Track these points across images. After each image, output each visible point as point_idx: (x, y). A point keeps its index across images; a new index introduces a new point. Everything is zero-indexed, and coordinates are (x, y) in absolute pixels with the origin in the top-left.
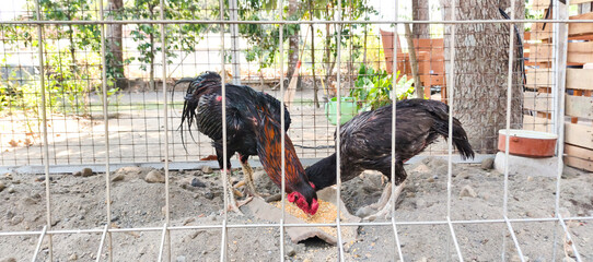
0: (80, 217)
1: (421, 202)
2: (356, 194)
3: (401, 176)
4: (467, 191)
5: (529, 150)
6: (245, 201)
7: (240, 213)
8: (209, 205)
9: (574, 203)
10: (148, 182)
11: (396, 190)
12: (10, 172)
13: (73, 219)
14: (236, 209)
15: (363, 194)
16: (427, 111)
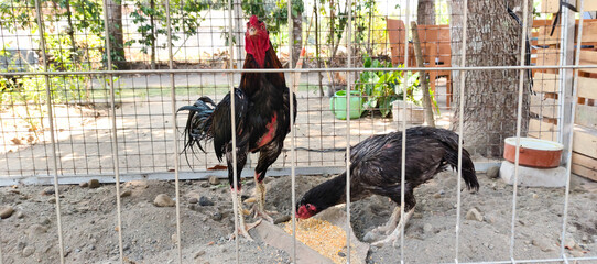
0: (91, 247)
1: (428, 227)
2: (363, 213)
3: (410, 203)
4: (473, 214)
5: (535, 161)
6: (254, 225)
7: (249, 238)
8: (218, 228)
9: (579, 227)
10: (157, 205)
11: (405, 217)
12: (16, 183)
13: (84, 249)
14: (246, 234)
15: (370, 214)
16: (439, 140)
